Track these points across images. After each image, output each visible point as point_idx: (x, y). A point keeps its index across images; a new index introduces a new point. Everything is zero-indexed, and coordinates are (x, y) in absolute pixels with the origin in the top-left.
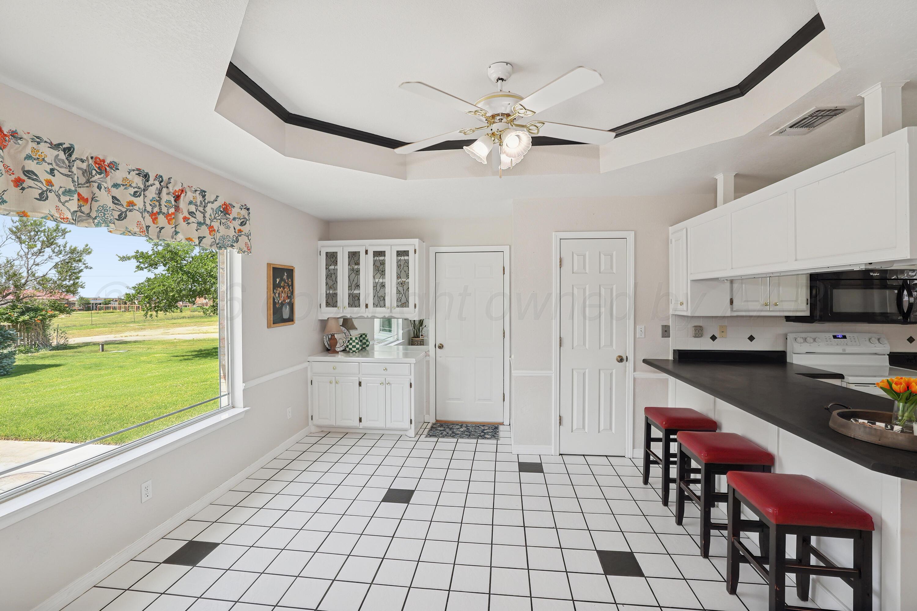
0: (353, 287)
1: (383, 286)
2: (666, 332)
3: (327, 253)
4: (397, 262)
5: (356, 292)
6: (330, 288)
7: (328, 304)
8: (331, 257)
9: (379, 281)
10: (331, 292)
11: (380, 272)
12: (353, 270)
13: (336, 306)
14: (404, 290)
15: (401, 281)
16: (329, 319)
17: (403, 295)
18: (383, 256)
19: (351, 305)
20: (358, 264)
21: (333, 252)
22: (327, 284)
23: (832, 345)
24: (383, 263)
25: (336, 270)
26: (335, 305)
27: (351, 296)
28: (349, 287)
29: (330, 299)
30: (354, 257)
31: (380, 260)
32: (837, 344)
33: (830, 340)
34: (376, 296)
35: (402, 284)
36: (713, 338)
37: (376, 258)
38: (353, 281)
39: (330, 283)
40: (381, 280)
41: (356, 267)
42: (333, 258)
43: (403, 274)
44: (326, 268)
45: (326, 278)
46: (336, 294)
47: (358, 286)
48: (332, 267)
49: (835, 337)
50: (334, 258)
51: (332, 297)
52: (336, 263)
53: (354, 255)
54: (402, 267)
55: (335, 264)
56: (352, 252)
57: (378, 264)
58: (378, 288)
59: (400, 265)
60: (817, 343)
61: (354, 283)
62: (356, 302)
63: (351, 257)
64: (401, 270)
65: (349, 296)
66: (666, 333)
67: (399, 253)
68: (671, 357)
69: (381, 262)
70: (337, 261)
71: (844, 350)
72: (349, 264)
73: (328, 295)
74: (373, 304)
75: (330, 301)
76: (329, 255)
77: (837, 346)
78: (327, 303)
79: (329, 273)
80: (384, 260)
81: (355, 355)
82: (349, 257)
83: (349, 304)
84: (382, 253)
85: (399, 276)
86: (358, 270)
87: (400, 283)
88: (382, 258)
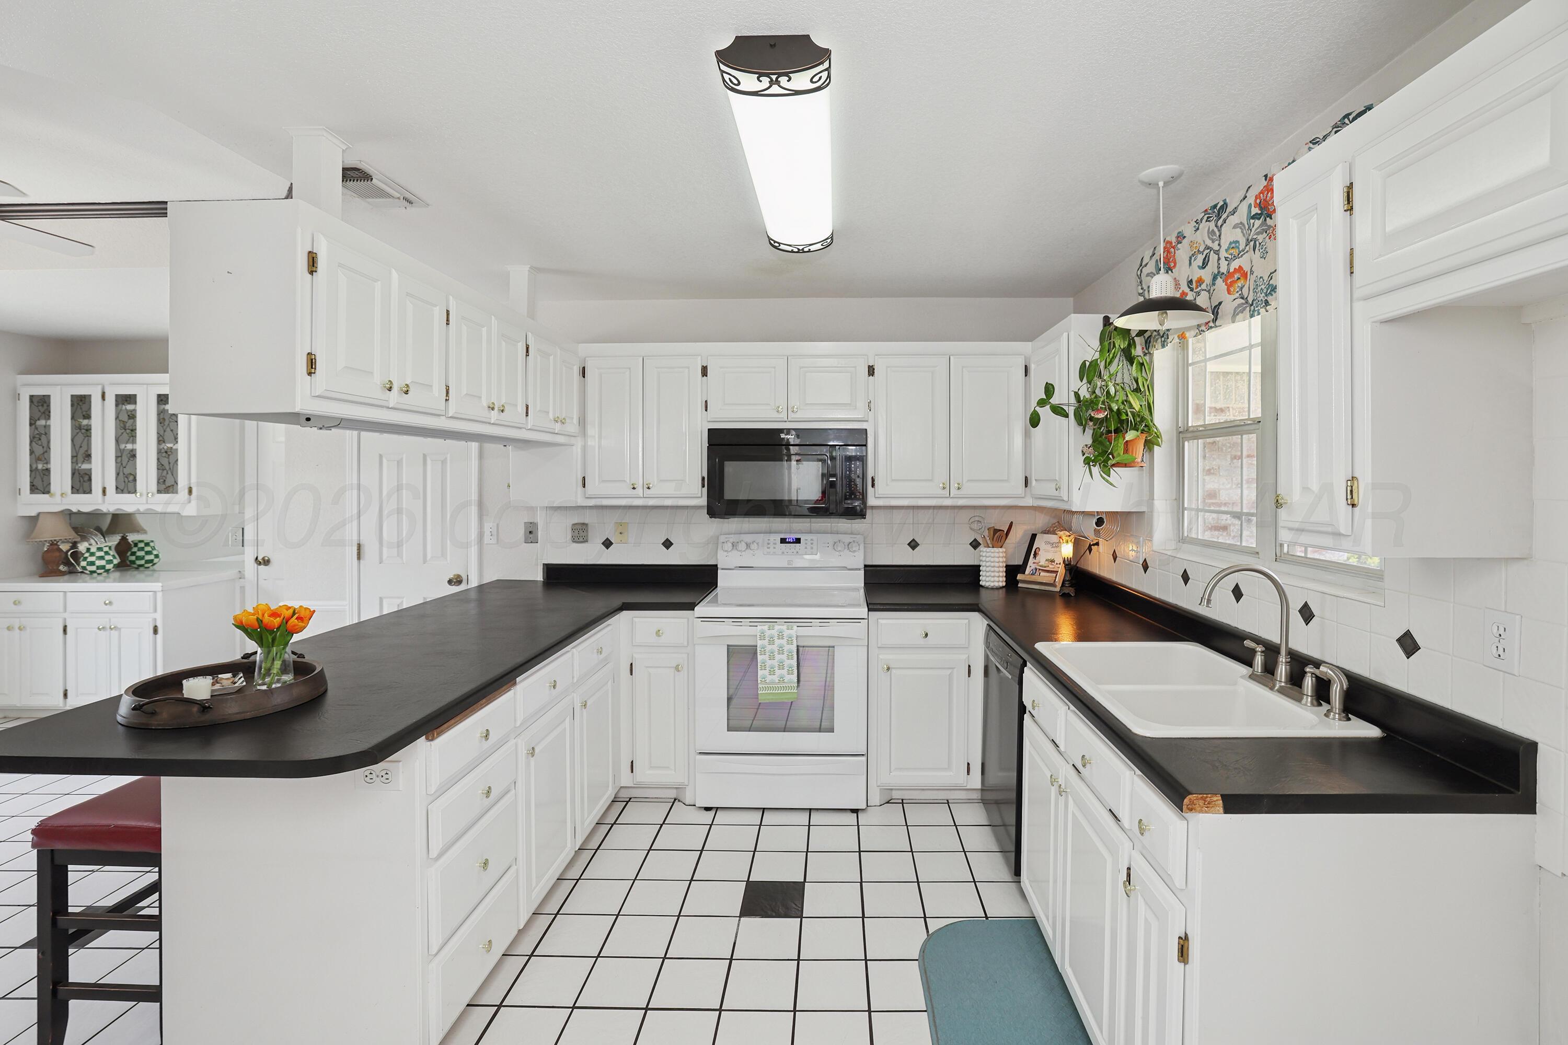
0: (80, 458)
1: (133, 455)
2: (531, 533)
3: (32, 397)
4: (159, 414)
5: (85, 466)
6: (38, 459)
7: (34, 489)
8: (40, 404)
9: (126, 447)
10: (40, 466)
11: (128, 431)
12: (80, 428)
13: (48, 492)
14: (169, 463)
15: (165, 447)
16: (41, 515)
17: (169, 472)
18: (133, 404)
19: (75, 490)
20: (88, 416)
21: (44, 396)
22: (32, 452)
23: (774, 553)
24: (132, 416)
25: (47, 427)
26: (46, 490)
27: (77, 474)
28: (73, 457)
29: (38, 478)
30: (81, 405)
31: (127, 411)
32: (783, 553)
33: (775, 546)
34: (121, 474)
35: (166, 452)
36: (607, 544)
37: (120, 406)
38: (81, 447)
39: (39, 450)
40: (129, 446)
41: (85, 422)
42: (42, 405)
43: (168, 434)
44: (31, 425)
45: (31, 442)
46: (48, 470)
47: (88, 456)
48: (42, 422)
49: (783, 541)
50: (45, 405)
51: (42, 475)
52: (47, 415)
53: (81, 400)
54: (166, 423)
55: (47, 417)
56: (77, 396)
57: (125, 418)
58: (125, 459)
59: (164, 419)
60: (751, 552)
61: (82, 451)
62: (86, 485)
63: (76, 404)
64: (165, 427)
65: (73, 474)
66: (531, 536)
67: (162, 397)
68: (539, 577)
69: (129, 413)
70: (50, 412)
71: (789, 562)
72: (73, 418)
73: (33, 473)
74: (115, 487)
75: (38, 483)
76: (35, 401)
77: (783, 555)
78: (33, 486)
79: (36, 432)
80: (135, 410)
81: (95, 578)
82: (72, 405)
83: (72, 487)
84: (130, 399)
85: (161, 439)
86: (89, 428)
87: (163, 451)
88: (130, 407)
